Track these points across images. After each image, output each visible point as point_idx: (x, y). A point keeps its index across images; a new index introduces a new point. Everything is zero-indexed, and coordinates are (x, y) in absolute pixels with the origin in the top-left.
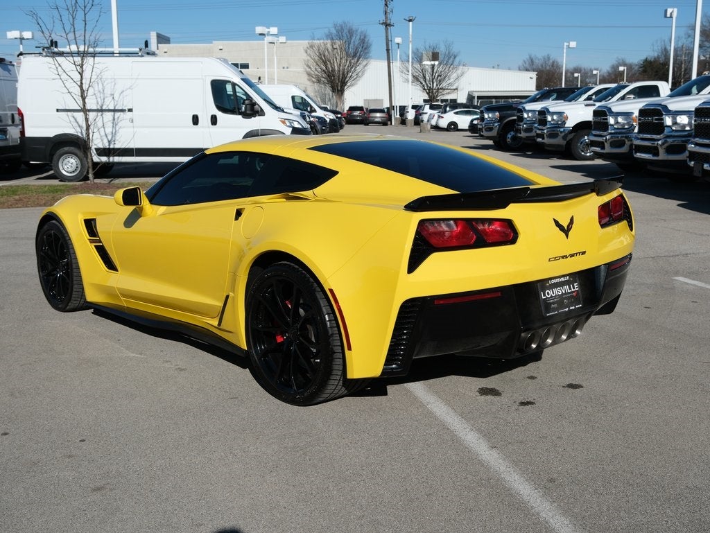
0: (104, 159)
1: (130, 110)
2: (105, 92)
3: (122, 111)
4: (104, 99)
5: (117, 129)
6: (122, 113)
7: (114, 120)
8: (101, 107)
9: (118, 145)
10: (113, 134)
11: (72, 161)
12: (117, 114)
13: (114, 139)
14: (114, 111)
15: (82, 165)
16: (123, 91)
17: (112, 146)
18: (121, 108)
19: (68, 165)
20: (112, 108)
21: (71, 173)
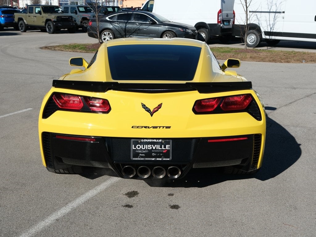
0: (268, 37)
1: (284, 12)
2: (273, 3)
3: (280, 12)
4: (272, 6)
5: (275, 22)
6: (279, 14)
7: (275, 17)
8: (270, 11)
9: (275, 30)
10: (274, 25)
11: (253, 37)
12: (277, 14)
13: (273, 27)
14: (276, 12)
15: (257, 39)
16: (281, 2)
17: (272, 31)
18: (279, 11)
19: (251, 39)
20: (275, 11)
21: (252, 43)
